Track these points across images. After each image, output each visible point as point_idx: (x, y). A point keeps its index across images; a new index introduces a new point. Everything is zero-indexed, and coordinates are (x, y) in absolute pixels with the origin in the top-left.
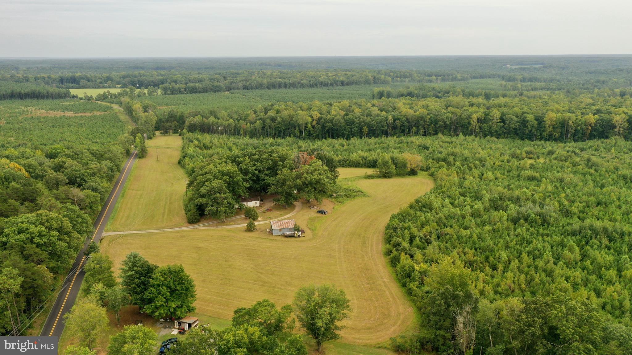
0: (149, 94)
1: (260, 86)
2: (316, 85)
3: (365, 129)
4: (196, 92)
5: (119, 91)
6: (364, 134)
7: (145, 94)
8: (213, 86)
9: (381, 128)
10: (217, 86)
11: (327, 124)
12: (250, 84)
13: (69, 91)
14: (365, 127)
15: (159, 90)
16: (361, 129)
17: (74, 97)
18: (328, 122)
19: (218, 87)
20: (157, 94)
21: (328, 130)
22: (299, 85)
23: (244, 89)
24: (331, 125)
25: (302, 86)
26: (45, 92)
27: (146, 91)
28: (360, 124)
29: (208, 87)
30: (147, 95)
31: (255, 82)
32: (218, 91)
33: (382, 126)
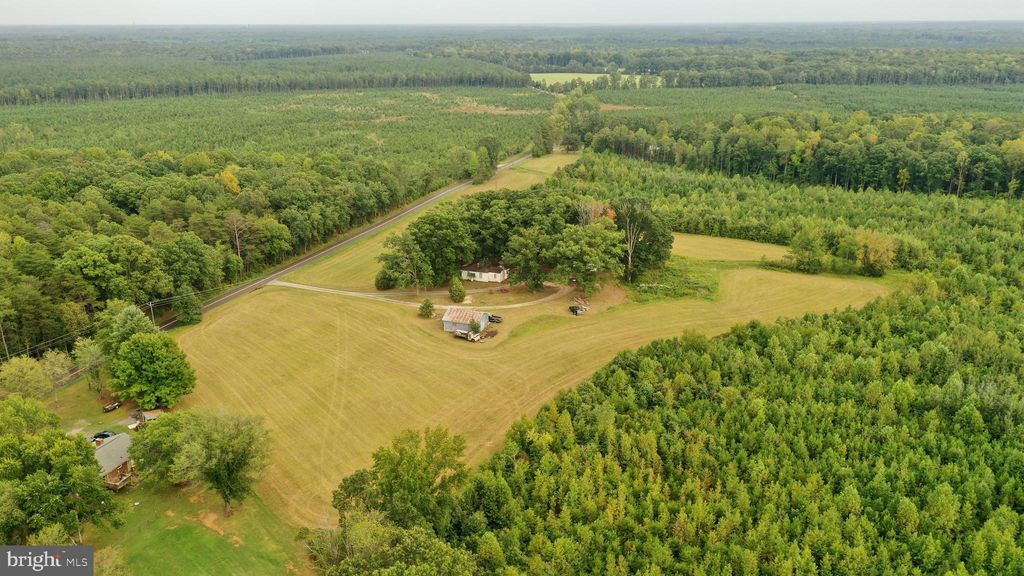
0: (641, 86)
1: (842, 78)
2: (964, 80)
3: (904, 174)
4: (719, 85)
5: (596, 79)
6: (900, 183)
7: (634, 85)
8: (750, 75)
9: (938, 175)
10: (758, 76)
11: (827, 158)
12: (822, 75)
13: (529, 77)
14: (904, 171)
15: (660, 79)
16: (896, 172)
17: (537, 85)
18: (831, 154)
19: (759, 78)
20: (654, 87)
21: (829, 169)
22: (926, 79)
23: (807, 82)
24: (833, 159)
25: (932, 80)
26: (498, 76)
27: (638, 79)
28: (894, 164)
29: (740, 77)
30: (638, 86)
31: (833, 70)
32: (759, 84)
33: (941, 172)
